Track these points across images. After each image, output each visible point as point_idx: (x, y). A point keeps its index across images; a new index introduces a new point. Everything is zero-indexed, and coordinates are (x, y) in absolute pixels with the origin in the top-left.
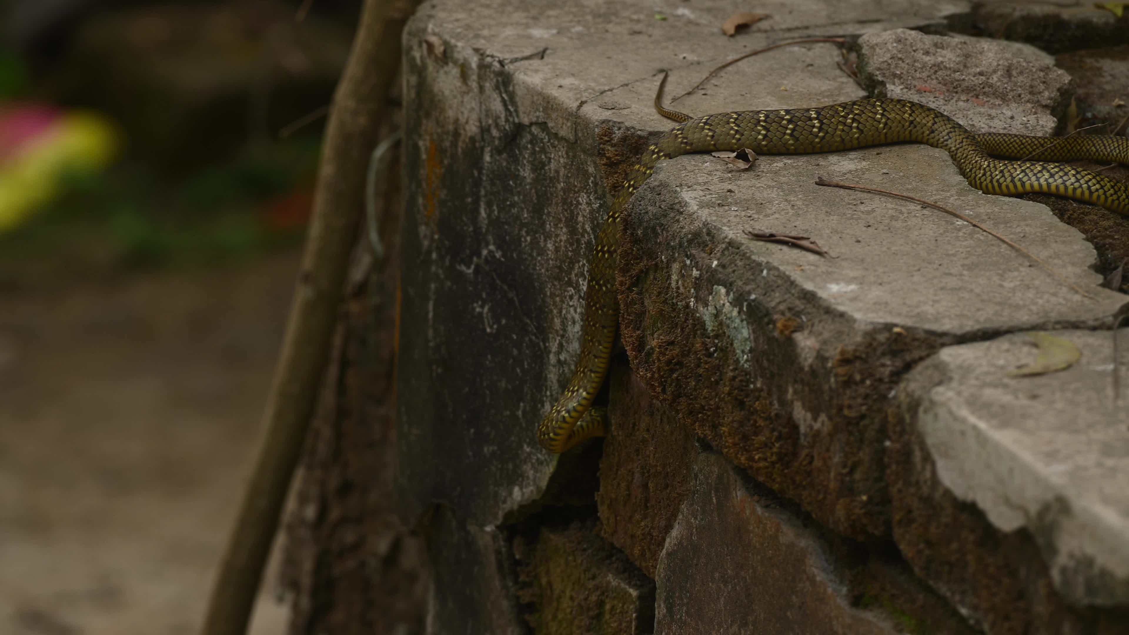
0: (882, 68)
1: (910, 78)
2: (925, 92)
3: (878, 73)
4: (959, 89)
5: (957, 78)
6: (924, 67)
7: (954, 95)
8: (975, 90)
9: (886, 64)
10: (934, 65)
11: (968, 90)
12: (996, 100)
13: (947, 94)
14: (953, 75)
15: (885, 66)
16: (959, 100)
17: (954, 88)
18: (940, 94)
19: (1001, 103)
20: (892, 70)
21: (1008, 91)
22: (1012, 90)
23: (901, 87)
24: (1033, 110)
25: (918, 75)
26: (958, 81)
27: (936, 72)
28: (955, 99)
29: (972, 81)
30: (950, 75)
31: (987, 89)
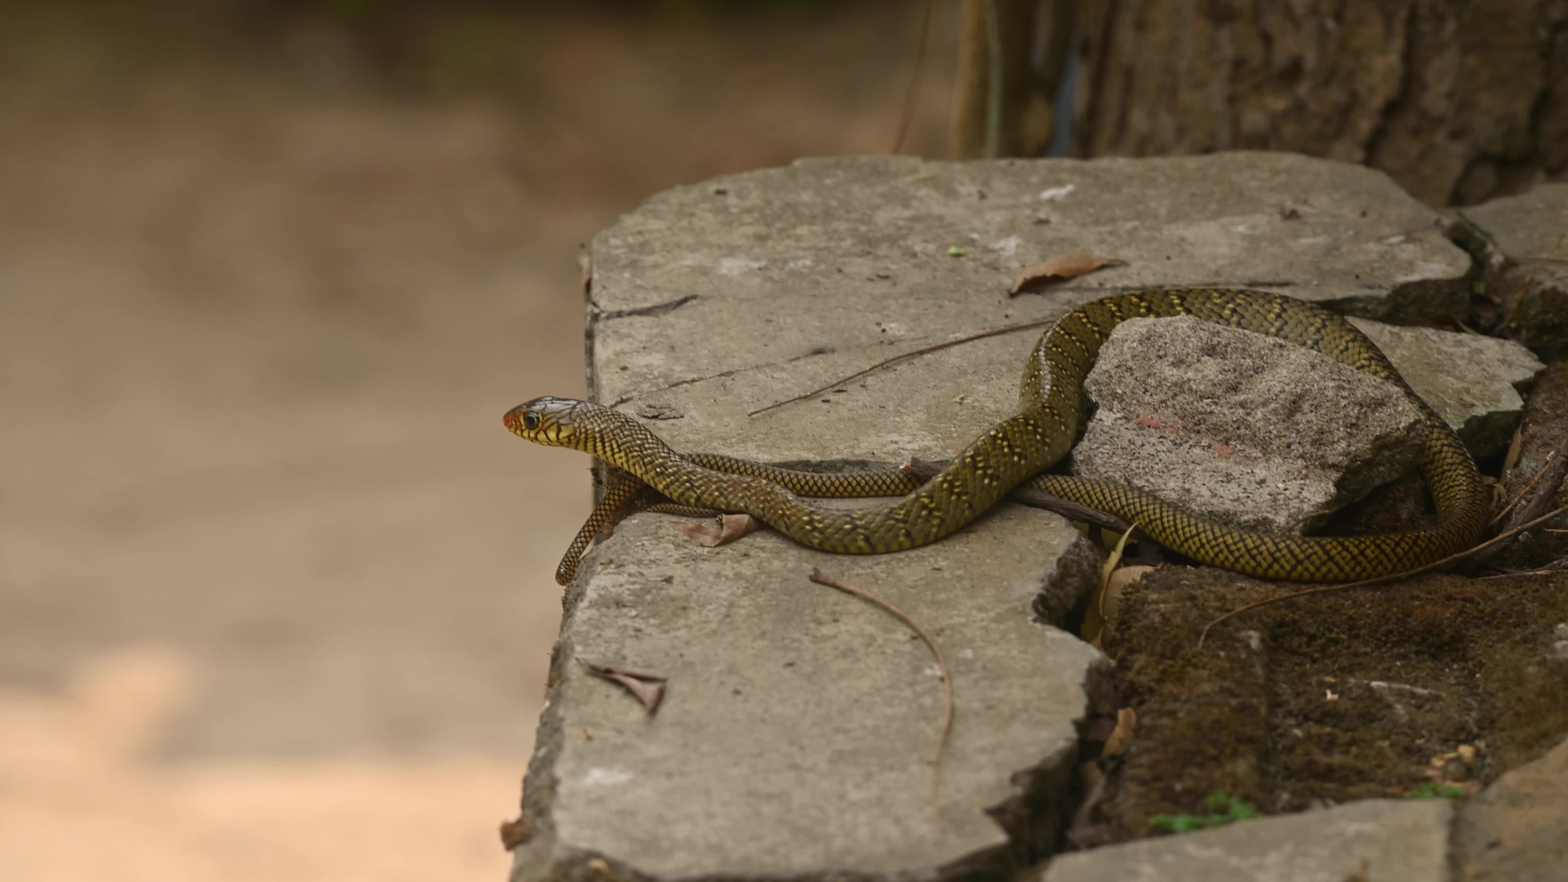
0: (1100, 381)
1: (1134, 402)
2: (1149, 427)
3: (1094, 388)
4: (1203, 426)
5: (1200, 409)
6: (1160, 385)
7: (1193, 435)
8: (1226, 430)
9: (1107, 375)
10: (1175, 384)
11: (1216, 429)
12: (1254, 450)
13: (1181, 433)
14: (1195, 403)
15: (1104, 378)
16: (1197, 444)
17: (1196, 424)
18: (1172, 432)
19: (1260, 455)
20: (1112, 386)
21: (1272, 436)
22: (1279, 437)
23: (1119, 415)
24: (1304, 472)
25: (1147, 398)
26: (1201, 413)
27: (1176, 395)
28: (1191, 442)
29: (1224, 414)
30: (1192, 403)
31: (1242, 431)
